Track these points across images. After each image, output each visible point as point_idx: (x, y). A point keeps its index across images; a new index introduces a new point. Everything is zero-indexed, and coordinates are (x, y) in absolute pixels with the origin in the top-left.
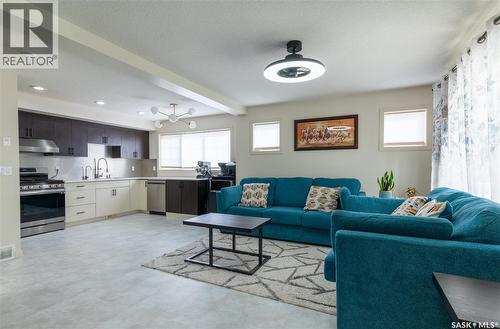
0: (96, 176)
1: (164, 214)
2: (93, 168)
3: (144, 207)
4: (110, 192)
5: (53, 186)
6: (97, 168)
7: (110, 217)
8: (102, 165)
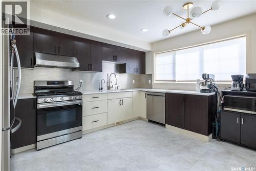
0: (109, 88)
1: (164, 125)
2: (106, 81)
3: (144, 116)
4: (118, 102)
5: (72, 98)
6: (109, 82)
7: (118, 124)
8: (113, 79)
